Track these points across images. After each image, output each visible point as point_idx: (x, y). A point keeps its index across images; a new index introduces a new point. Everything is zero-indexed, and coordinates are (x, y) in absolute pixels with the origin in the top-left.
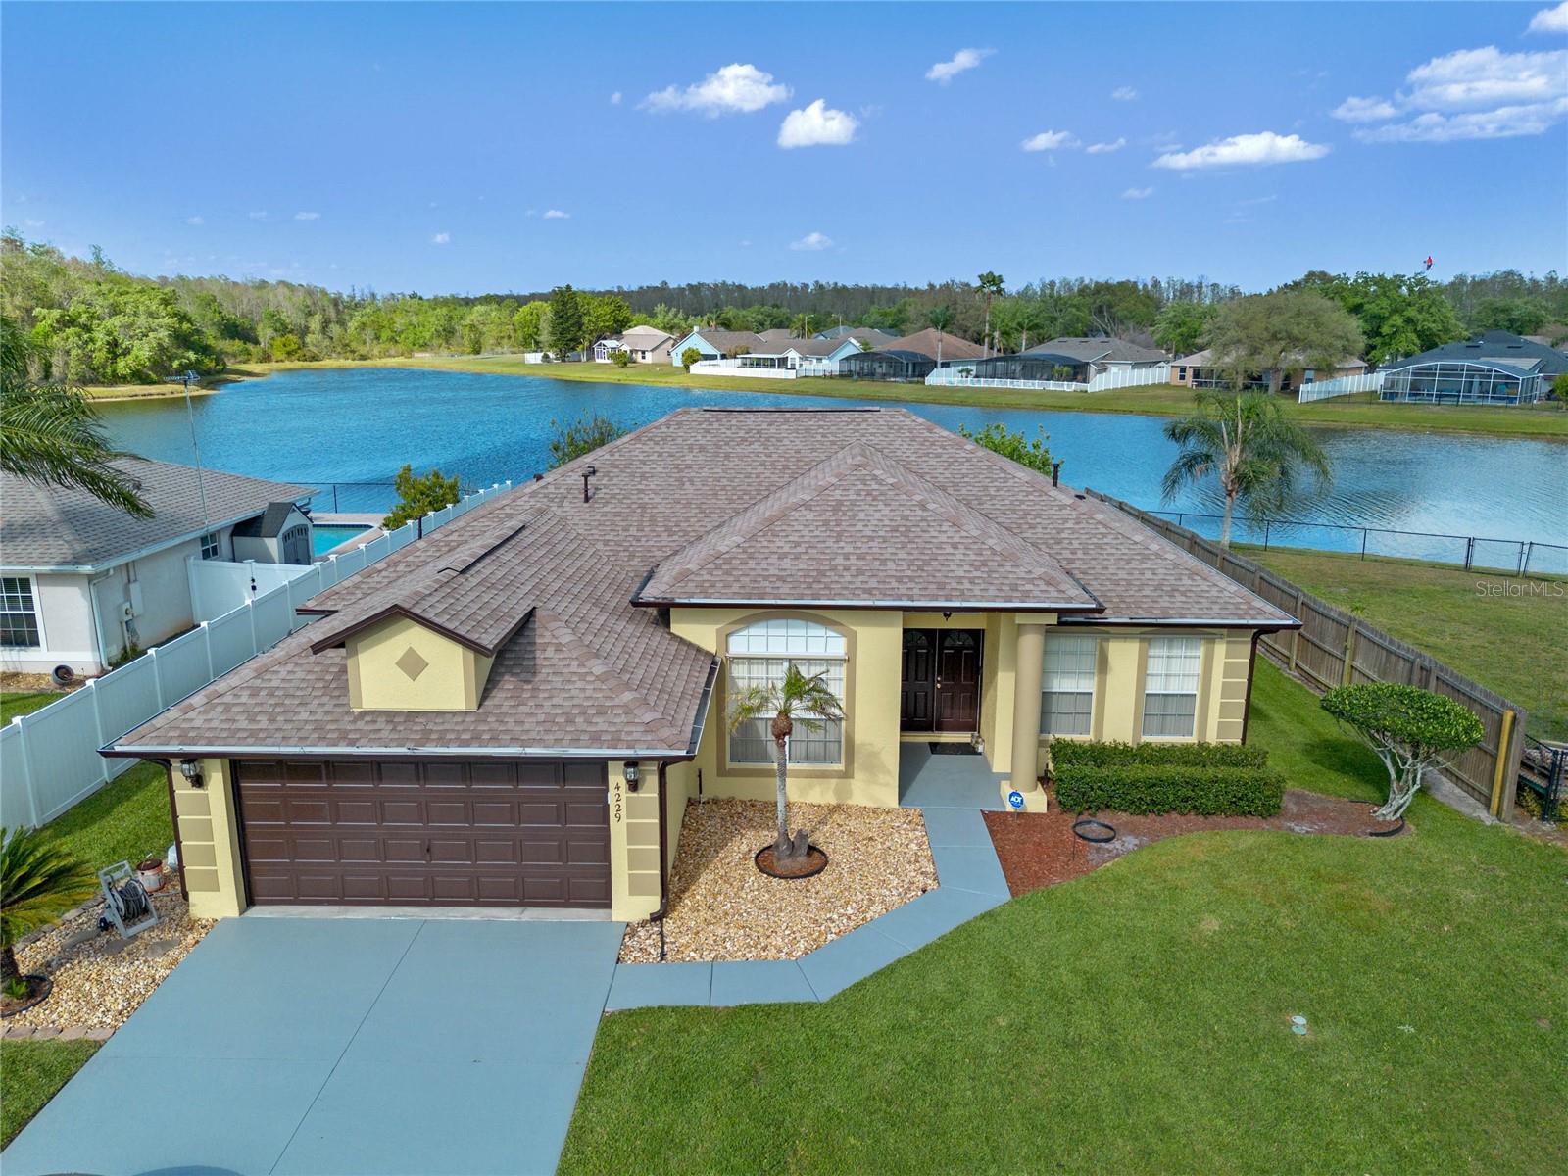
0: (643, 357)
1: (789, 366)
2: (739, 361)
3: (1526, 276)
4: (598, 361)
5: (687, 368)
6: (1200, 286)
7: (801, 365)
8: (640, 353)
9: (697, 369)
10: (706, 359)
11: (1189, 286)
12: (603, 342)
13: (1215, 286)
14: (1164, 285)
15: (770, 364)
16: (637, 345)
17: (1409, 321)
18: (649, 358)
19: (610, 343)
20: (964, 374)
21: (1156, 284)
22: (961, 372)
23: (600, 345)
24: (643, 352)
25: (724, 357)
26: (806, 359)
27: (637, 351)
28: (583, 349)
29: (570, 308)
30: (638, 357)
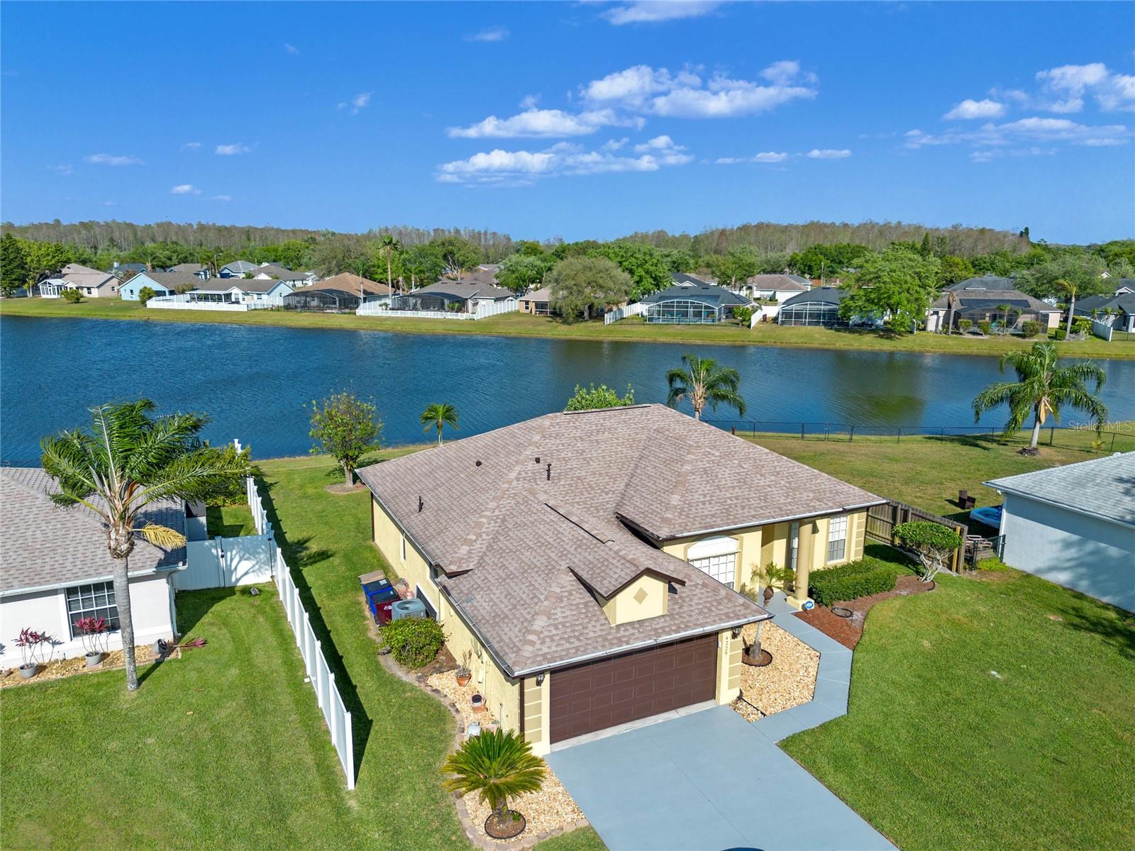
0: (90, 293)
1: (233, 300)
2: (187, 297)
3: (670, 234)
4: (44, 296)
5: (143, 303)
6: (486, 233)
7: (244, 299)
8: (85, 289)
9: (152, 304)
10: (159, 296)
11: (479, 233)
12: (48, 281)
13: (494, 234)
14: (462, 232)
15: (218, 298)
16: (81, 281)
17: (647, 272)
18: (95, 293)
19: (56, 282)
20: (384, 307)
21: (457, 231)
22: (381, 305)
23: (45, 283)
24: (89, 289)
25: (172, 293)
26: (248, 294)
27: (82, 288)
28: (29, 287)
29: (12, 252)
30: (85, 292)
